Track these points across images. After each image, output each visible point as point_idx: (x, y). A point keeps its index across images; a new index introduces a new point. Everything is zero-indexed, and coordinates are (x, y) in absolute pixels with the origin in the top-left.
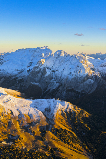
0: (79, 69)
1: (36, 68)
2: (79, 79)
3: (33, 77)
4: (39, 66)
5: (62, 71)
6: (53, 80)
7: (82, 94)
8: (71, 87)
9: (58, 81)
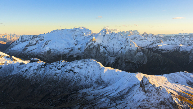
0: (129, 43)
1: (90, 45)
2: (131, 52)
3: (88, 53)
4: (92, 43)
5: (112, 46)
6: (107, 54)
7: (138, 65)
8: (127, 59)
9: (112, 56)
